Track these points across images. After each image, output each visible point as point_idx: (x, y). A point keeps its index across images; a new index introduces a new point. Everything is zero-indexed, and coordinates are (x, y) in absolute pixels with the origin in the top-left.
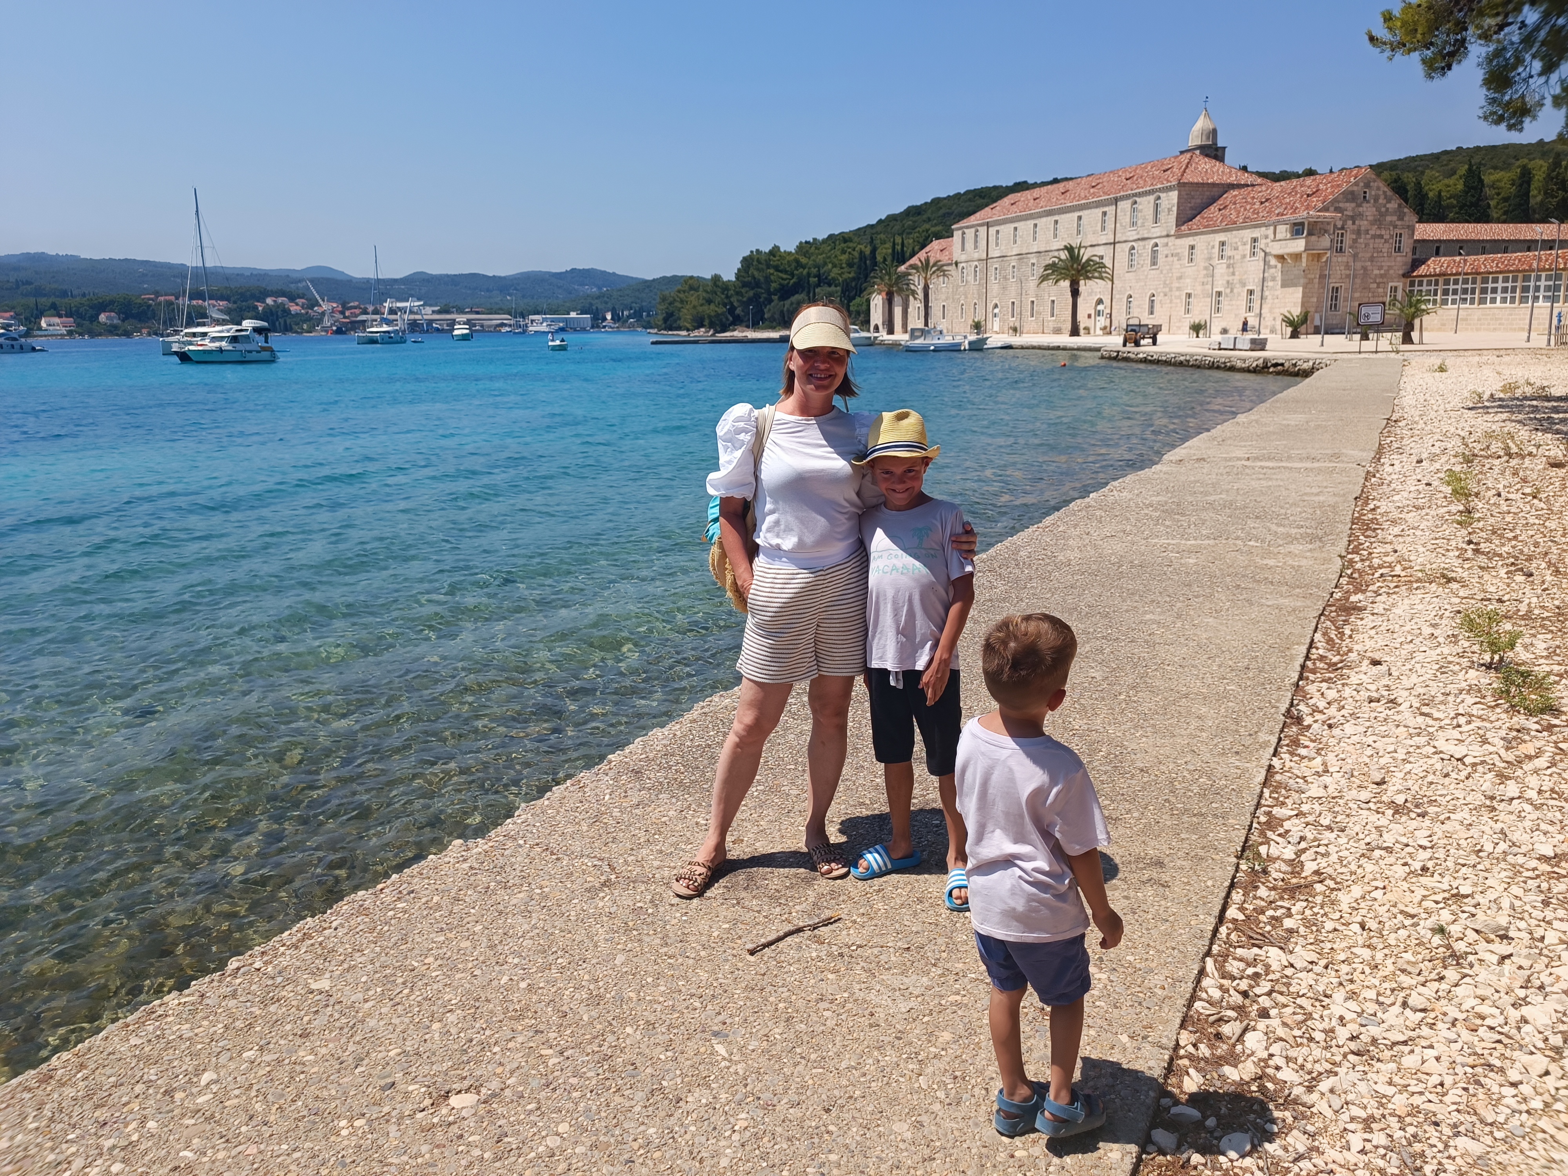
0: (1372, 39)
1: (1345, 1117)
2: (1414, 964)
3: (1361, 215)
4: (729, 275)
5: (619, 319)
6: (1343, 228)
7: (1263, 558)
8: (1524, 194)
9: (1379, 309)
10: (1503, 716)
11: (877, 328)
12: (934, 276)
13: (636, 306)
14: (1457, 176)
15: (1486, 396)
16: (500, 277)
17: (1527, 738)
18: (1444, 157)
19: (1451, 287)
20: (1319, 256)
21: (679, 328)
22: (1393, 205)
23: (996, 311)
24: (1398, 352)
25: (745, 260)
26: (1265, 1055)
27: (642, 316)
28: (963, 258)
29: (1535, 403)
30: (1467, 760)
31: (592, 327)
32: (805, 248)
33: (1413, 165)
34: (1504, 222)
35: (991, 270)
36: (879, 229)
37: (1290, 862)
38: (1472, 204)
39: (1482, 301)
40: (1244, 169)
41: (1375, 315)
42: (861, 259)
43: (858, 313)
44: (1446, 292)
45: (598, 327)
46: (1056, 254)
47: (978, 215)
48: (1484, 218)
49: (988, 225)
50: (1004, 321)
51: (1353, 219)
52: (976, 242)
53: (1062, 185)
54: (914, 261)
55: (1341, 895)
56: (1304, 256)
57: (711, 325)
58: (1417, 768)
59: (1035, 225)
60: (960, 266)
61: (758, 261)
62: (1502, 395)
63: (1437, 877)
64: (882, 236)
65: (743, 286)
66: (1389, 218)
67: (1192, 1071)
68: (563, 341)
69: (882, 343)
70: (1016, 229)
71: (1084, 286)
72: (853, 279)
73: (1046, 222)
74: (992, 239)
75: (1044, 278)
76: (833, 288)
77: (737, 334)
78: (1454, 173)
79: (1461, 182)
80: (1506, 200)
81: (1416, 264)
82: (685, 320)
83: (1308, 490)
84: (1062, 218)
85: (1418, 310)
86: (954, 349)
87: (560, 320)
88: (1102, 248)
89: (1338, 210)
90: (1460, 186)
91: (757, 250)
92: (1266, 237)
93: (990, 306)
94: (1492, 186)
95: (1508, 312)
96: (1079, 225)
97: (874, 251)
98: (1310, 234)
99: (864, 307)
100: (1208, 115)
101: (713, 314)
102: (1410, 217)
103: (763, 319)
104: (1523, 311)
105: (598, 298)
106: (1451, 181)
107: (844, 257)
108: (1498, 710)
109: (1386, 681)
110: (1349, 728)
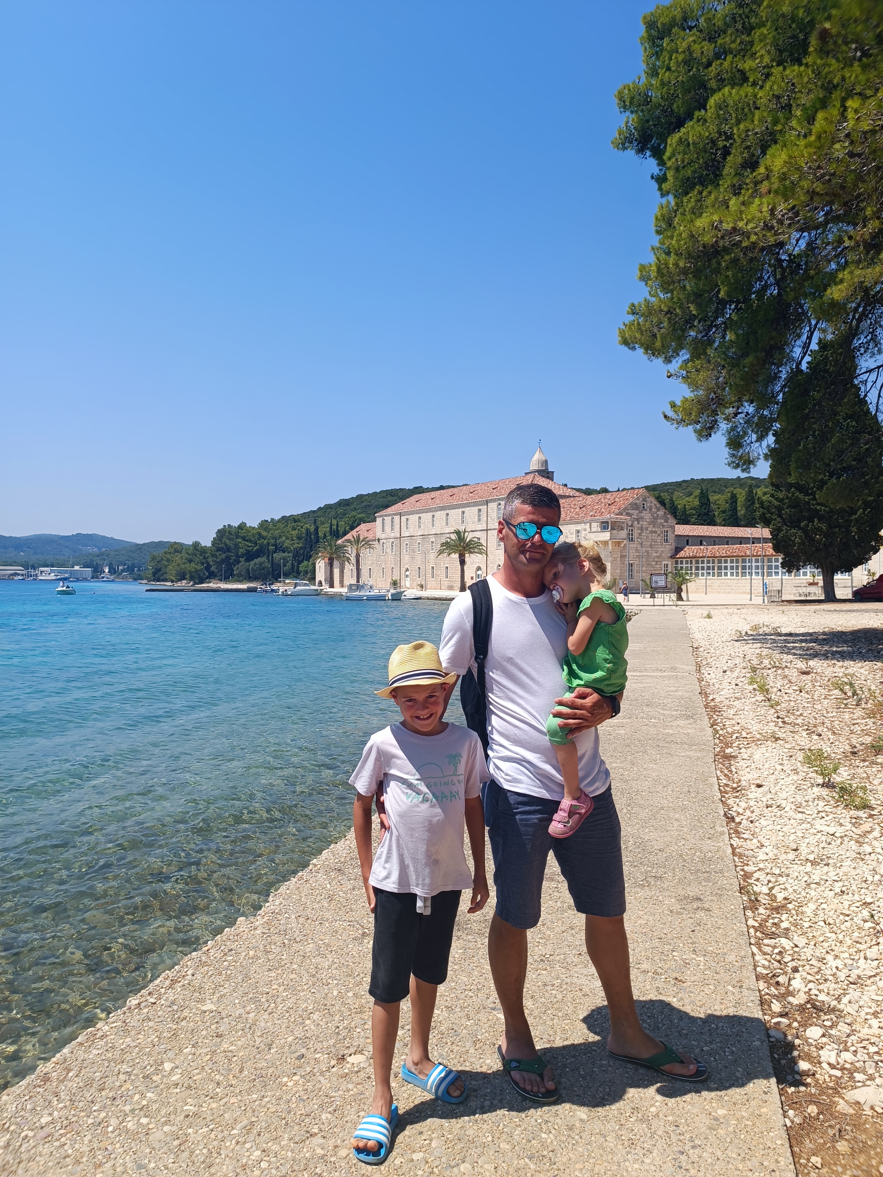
0: (665, 416)
1: (863, 1014)
2: (862, 937)
3: (642, 518)
4: (207, 542)
5: (115, 572)
6: (632, 526)
7: (664, 729)
8: (735, 510)
9: (663, 577)
10: (844, 811)
11: (320, 583)
12: (363, 548)
13: (130, 563)
14: (693, 496)
15: (744, 633)
16: (15, 538)
17: (862, 822)
18: (684, 484)
19: (700, 565)
20: (619, 543)
21: (166, 580)
22: (661, 513)
23: (408, 573)
24: (677, 606)
25: (219, 531)
26: (807, 990)
27: (133, 570)
28: (383, 536)
29: (772, 637)
30: (837, 835)
31: (93, 578)
32: (264, 524)
33: (666, 488)
34: (724, 525)
35: (404, 545)
36: (319, 514)
37: (768, 895)
38: (705, 514)
39: (720, 575)
40: (566, 485)
41: (661, 582)
42: (307, 534)
43: (306, 572)
44: (697, 568)
45: (98, 577)
46: (448, 536)
47: (393, 507)
48: (712, 522)
49: (400, 515)
50: (413, 580)
51: (638, 520)
52: (392, 526)
53: (450, 490)
54: (348, 536)
55: (804, 909)
56: (610, 542)
57: (192, 578)
58: (812, 840)
59: (433, 516)
60: (381, 541)
61: (230, 533)
62: (752, 633)
63: (850, 895)
64: (322, 519)
65: (217, 551)
66: (659, 521)
67: (774, 1001)
68: (68, 587)
69: (326, 594)
70: (420, 518)
71: (468, 558)
72: (302, 548)
73: (440, 515)
74: (404, 524)
75: (441, 552)
76: (286, 554)
77: (212, 585)
78: (692, 494)
79: (697, 499)
80: (724, 512)
81: (678, 550)
82: (171, 574)
83: (669, 689)
84: (452, 512)
85: (684, 579)
86: (381, 598)
87: (66, 572)
88: (478, 533)
89: (628, 514)
90: (697, 503)
91: (229, 525)
92: (585, 530)
93: (403, 570)
94: (715, 503)
95: (735, 581)
96: (463, 517)
97: (317, 529)
98: (612, 529)
99: (310, 568)
100: (541, 451)
101: (193, 570)
102: (672, 521)
103: (232, 575)
104: (744, 581)
105: (98, 556)
106: (690, 499)
107: (295, 533)
108: (839, 808)
109: (769, 796)
110: (763, 822)
